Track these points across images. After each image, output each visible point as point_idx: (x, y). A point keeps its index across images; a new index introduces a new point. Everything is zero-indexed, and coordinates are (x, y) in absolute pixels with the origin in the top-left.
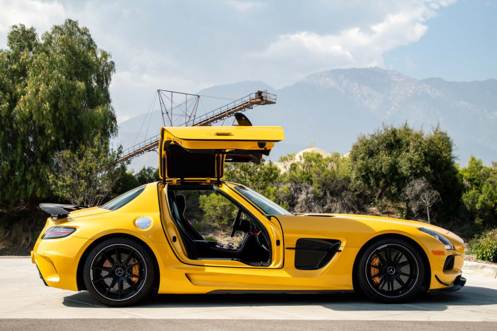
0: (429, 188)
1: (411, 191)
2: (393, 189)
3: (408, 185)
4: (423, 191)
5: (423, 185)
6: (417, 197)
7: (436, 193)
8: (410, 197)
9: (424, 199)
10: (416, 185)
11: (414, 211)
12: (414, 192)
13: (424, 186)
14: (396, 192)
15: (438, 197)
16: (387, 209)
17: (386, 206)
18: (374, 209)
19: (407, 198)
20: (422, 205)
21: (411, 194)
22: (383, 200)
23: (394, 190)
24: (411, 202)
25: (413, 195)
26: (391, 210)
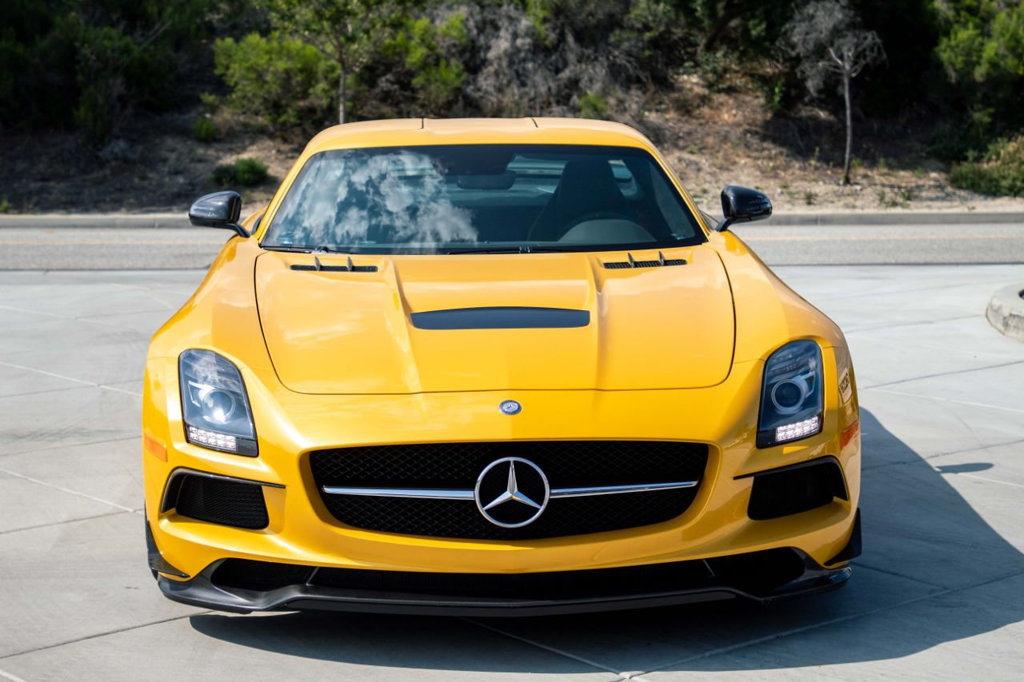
0: (852, 26)
1: (807, 34)
2: (755, 26)
3: (797, 16)
4: (836, 32)
5: (840, 16)
6: (820, 51)
7: (871, 38)
8: (800, 50)
9: (841, 57)
10: (820, 13)
11: (812, 90)
12: (813, 36)
13: (842, 21)
14: (763, 34)
15: (879, 49)
16: (730, 79)
17: (726, 70)
18: (695, 79)
19: (793, 54)
20: (834, 73)
21: (805, 41)
22: (719, 54)
23: (757, 30)
24: (806, 66)
25: (811, 46)
26: (739, 82)
